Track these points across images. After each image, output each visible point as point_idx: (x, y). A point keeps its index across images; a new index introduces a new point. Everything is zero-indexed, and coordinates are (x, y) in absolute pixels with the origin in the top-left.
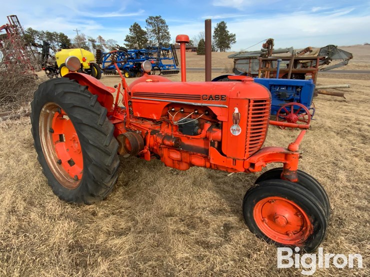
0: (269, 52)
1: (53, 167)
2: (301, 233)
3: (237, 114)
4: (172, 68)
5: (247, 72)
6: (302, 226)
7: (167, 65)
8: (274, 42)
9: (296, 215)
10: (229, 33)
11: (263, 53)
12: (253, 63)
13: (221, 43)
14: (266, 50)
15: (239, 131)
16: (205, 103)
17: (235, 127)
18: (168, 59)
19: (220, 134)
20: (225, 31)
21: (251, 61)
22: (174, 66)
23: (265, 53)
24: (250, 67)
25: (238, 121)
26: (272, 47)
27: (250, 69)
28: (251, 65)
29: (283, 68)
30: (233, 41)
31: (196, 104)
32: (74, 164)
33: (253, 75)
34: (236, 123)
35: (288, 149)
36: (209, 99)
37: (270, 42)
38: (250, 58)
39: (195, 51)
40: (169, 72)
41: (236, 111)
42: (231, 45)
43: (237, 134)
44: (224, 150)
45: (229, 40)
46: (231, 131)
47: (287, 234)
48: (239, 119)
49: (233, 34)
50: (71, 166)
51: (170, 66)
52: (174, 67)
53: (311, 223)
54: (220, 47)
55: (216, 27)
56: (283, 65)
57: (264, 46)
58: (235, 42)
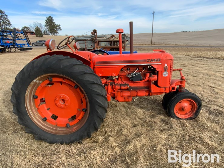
0: (95, 37)
1: (41, 125)
2: (192, 111)
3: (166, 66)
4: (26, 47)
5: (85, 48)
6: (192, 108)
7: (22, 44)
8: (97, 31)
9: (190, 104)
10: (56, 24)
11: (92, 37)
12: (87, 43)
13: (51, 30)
14: (93, 35)
15: (167, 74)
16: (148, 63)
17: (165, 73)
18: (21, 39)
19: (157, 78)
20: (53, 23)
21: (86, 41)
22: (27, 44)
23: (93, 37)
24: (86, 45)
25: (167, 70)
26: (96, 34)
27: (86, 46)
28: (86, 44)
29: (104, 46)
30: (59, 29)
31: (144, 64)
32: (57, 117)
33: (88, 49)
34: (166, 71)
35: (181, 79)
36: (151, 61)
37: (95, 32)
38: (85, 40)
39: (33, 34)
40: (23, 49)
41: (166, 65)
42: (58, 31)
43: (166, 76)
44: (159, 85)
45: (56, 28)
46: (163, 75)
47: (186, 114)
48: (167, 69)
49: (59, 25)
50: (56, 120)
51: (24, 45)
52: (28, 46)
53: (197, 105)
54: (51, 32)
55: (46, 19)
56: (103, 44)
57: (92, 33)
58: (61, 30)
